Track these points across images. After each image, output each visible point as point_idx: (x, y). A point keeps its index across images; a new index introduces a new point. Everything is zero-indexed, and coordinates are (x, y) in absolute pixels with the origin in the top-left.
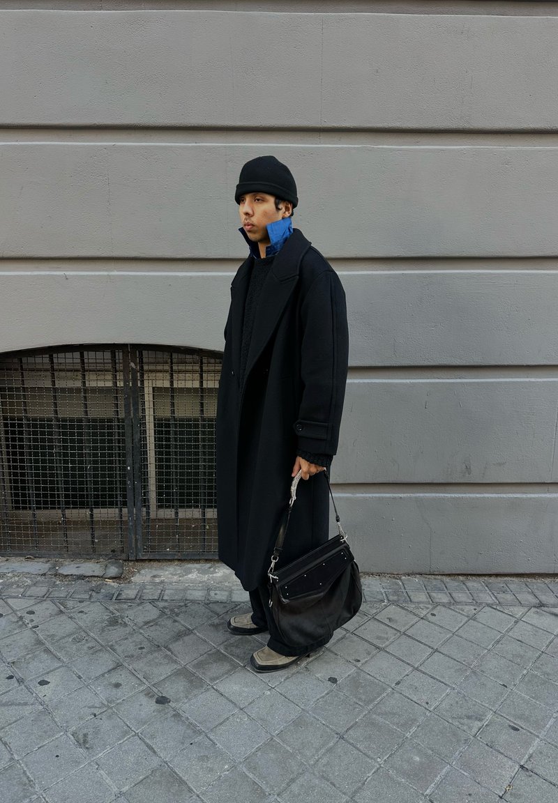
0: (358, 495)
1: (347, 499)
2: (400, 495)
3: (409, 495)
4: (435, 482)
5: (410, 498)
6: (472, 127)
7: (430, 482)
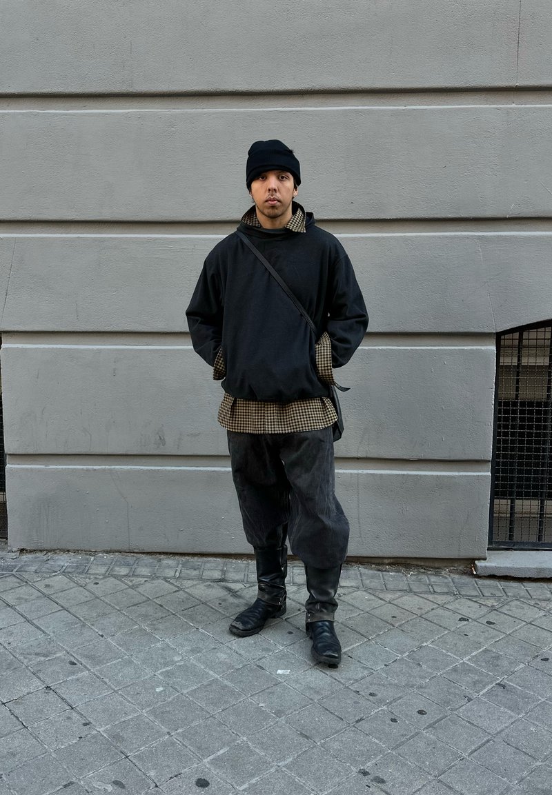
0: (51, 467)
1: (39, 471)
2: (95, 467)
3: (103, 467)
4: (129, 453)
5: (104, 470)
6: (135, 91)
7: (124, 453)
